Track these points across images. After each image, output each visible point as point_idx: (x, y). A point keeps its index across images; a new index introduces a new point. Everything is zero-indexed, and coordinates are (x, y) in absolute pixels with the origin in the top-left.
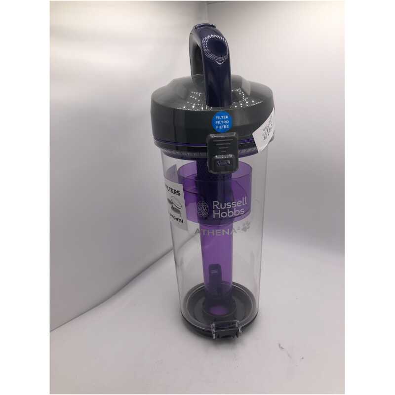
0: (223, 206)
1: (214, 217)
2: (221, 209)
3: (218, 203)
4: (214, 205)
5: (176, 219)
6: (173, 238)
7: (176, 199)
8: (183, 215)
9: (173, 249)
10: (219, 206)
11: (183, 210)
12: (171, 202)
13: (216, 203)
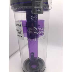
0: (37, 29)
1: (34, 34)
2: (36, 31)
3: (36, 28)
4: (34, 29)
5: (20, 36)
6: (19, 44)
7: (19, 28)
8: (22, 34)
9: (19, 49)
10: (36, 29)
11: (22, 32)
12: (17, 30)
13: (35, 28)
